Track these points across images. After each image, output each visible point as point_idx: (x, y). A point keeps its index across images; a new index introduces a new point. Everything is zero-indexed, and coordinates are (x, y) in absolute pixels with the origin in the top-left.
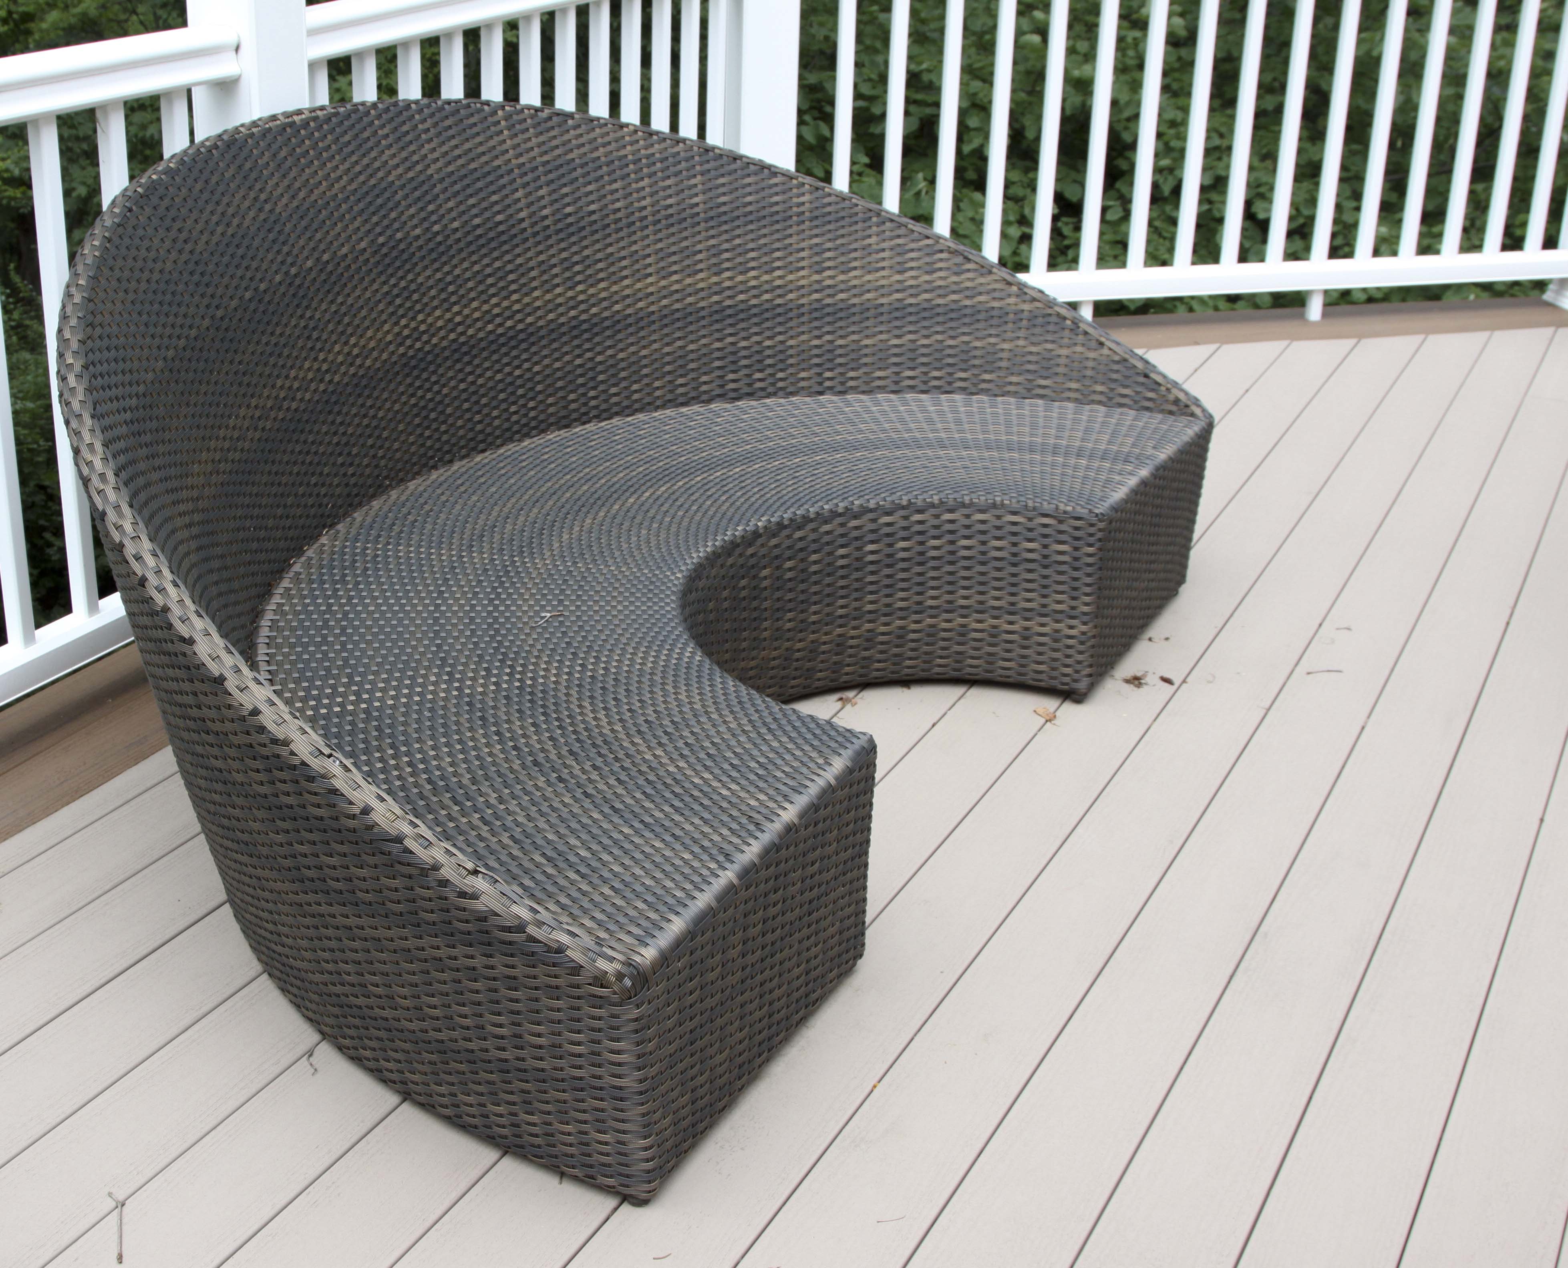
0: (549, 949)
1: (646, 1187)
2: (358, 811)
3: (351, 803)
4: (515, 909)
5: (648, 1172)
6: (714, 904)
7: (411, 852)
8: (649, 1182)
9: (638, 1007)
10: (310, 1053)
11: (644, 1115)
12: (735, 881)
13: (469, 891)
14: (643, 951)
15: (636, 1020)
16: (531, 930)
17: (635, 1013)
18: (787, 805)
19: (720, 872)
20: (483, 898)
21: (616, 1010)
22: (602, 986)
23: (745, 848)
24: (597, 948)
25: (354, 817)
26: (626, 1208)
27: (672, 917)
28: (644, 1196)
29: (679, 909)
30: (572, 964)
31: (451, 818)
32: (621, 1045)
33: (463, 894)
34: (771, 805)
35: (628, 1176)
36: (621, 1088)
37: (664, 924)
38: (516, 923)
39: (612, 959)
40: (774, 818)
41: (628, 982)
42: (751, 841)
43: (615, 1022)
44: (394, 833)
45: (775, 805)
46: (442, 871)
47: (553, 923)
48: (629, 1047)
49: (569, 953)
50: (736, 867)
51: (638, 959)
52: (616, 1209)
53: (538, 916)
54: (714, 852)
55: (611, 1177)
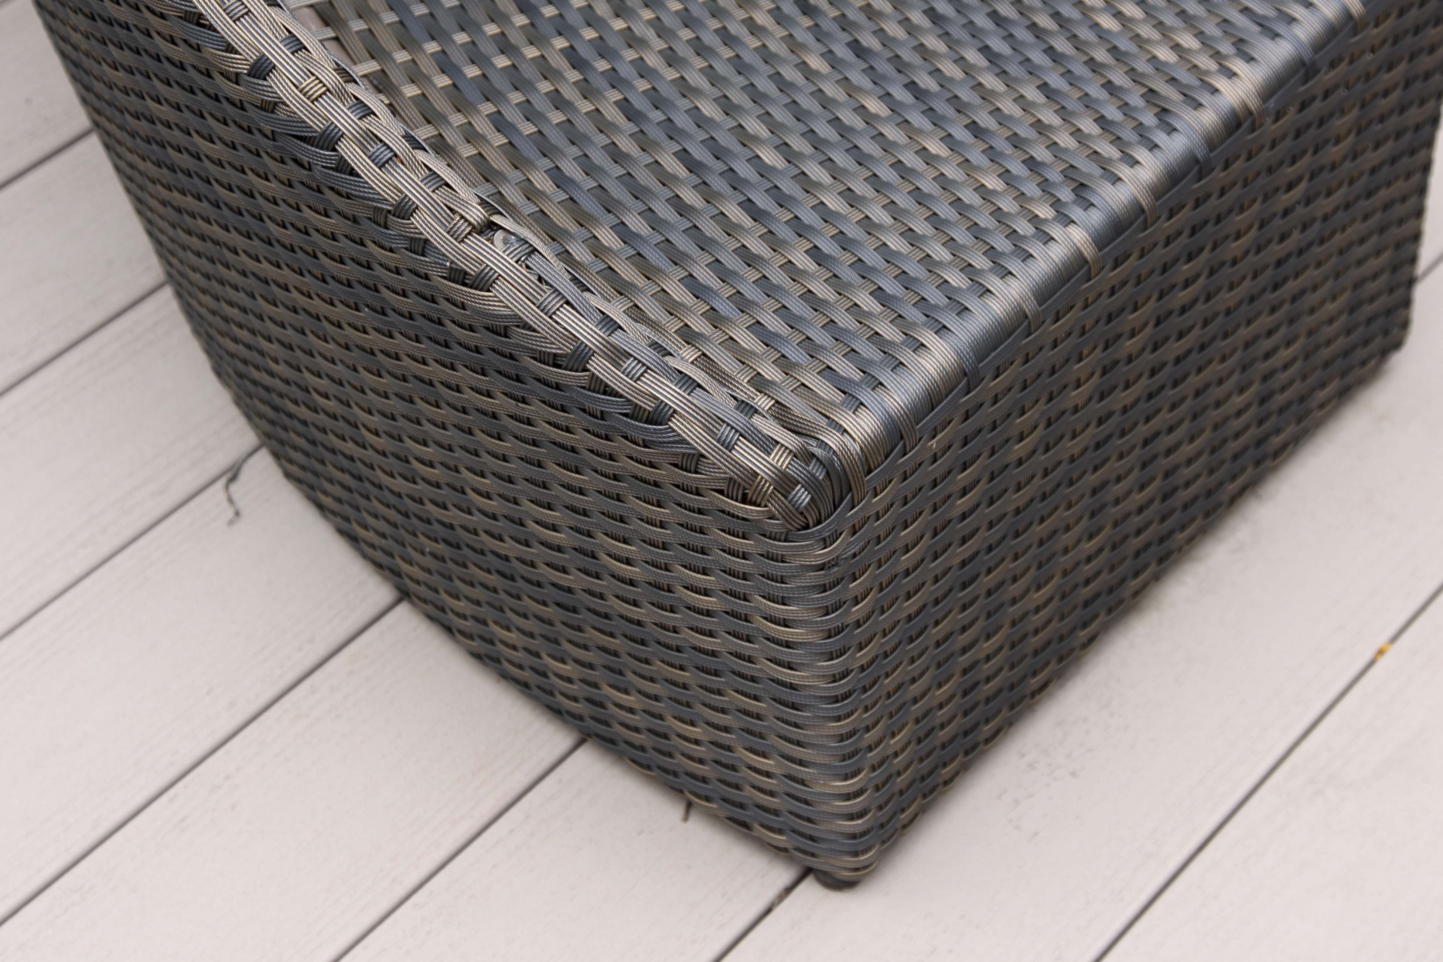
0: (636, 413)
1: (850, 861)
2: (244, 69)
3: (230, 49)
4: (567, 318)
5: (854, 836)
6: (1030, 307)
7: (352, 172)
8: (856, 854)
9: (825, 543)
10: (233, 473)
11: (842, 738)
12: (1089, 252)
13: (472, 269)
14: (847, 420)
15: (821, 567)
16: (599, 366)
17: (821, 554)
18: (1238, 66)
19: (1056, 231)
20: (500, 289)
21: (779, 547)
22: (744, 500)
23: (1124, 171)
24: (738, 418)
25: (236, 78)
26: (810, 889)
27: (928, 338)
28: (846, 875)
29: (949, 320)
30: (682, 449)
31: (505, 46)
32: (790, 610)
33: (459, 276)
34: (1205, 62)
35: (812, 838)
36: (792, 687)
37: (906, 356)
38: (568, 349)
39: (767, 445)
40: (1204, 98)
41: (803, 496)
42: (1141, 154)
43: (775, 568)
44: (317, 125)
45: (1212, 65)
46: (416, 220)
47: (648, 355)
48: (805, 616)
49: (675, 424)
50: (1096, 218)
51: (833, 440)
52: (789, 890)
53: (616, 339)
54: (1054, 175)
55: (780, 832)
